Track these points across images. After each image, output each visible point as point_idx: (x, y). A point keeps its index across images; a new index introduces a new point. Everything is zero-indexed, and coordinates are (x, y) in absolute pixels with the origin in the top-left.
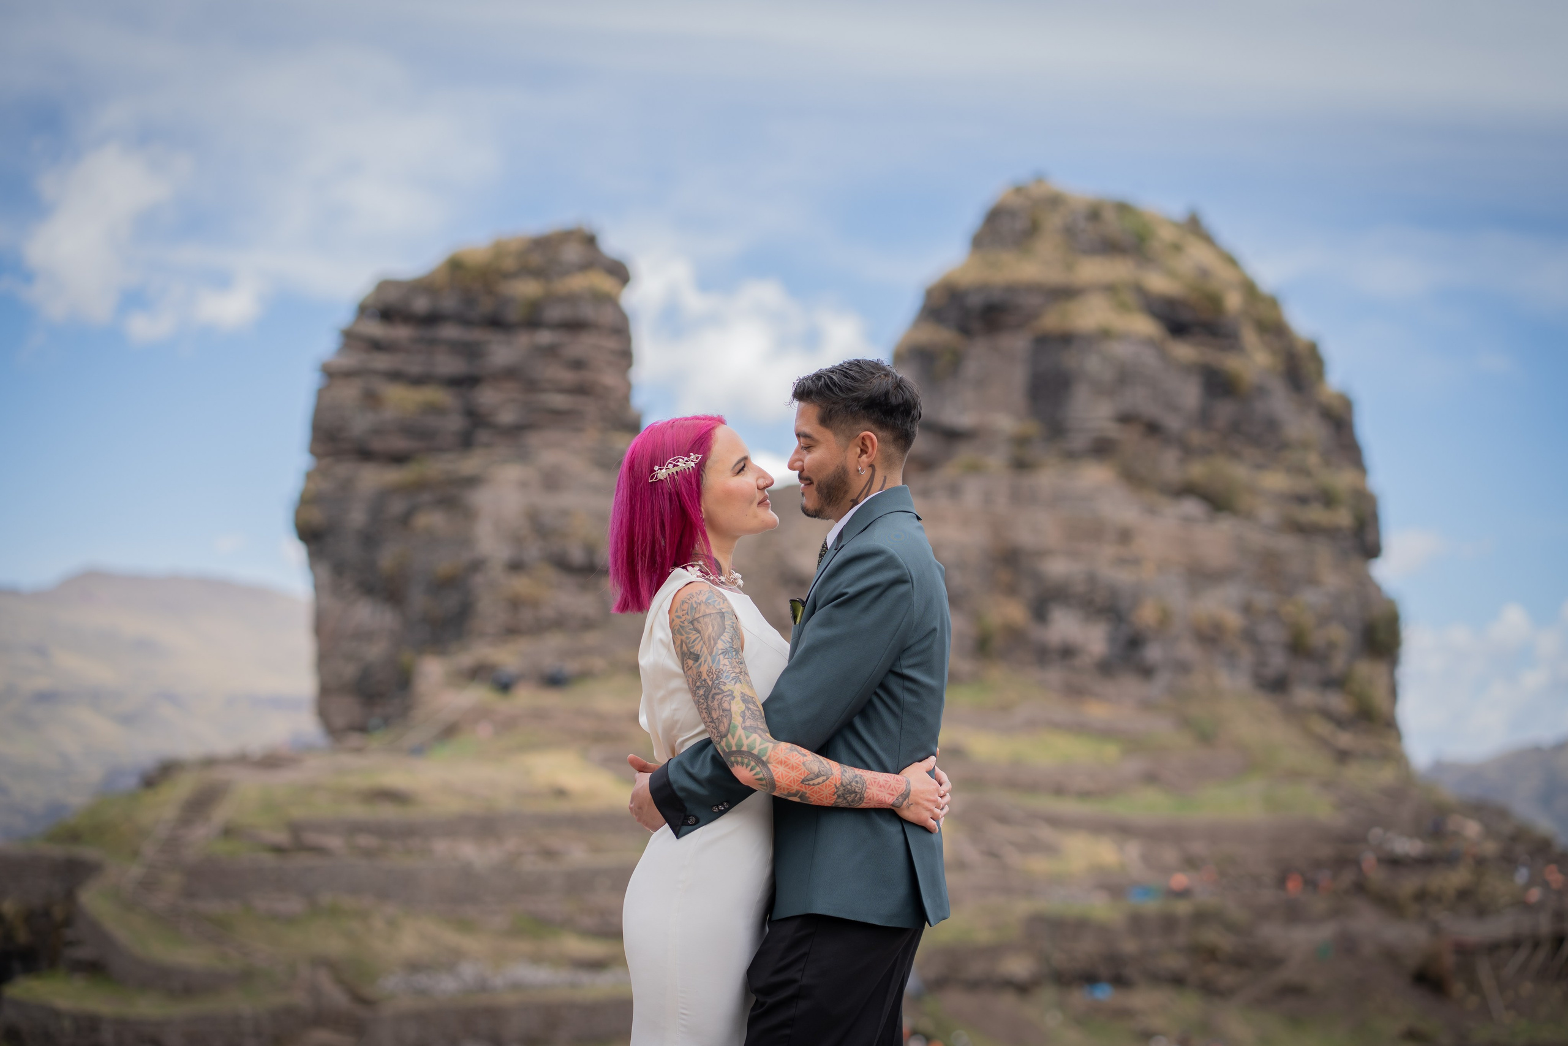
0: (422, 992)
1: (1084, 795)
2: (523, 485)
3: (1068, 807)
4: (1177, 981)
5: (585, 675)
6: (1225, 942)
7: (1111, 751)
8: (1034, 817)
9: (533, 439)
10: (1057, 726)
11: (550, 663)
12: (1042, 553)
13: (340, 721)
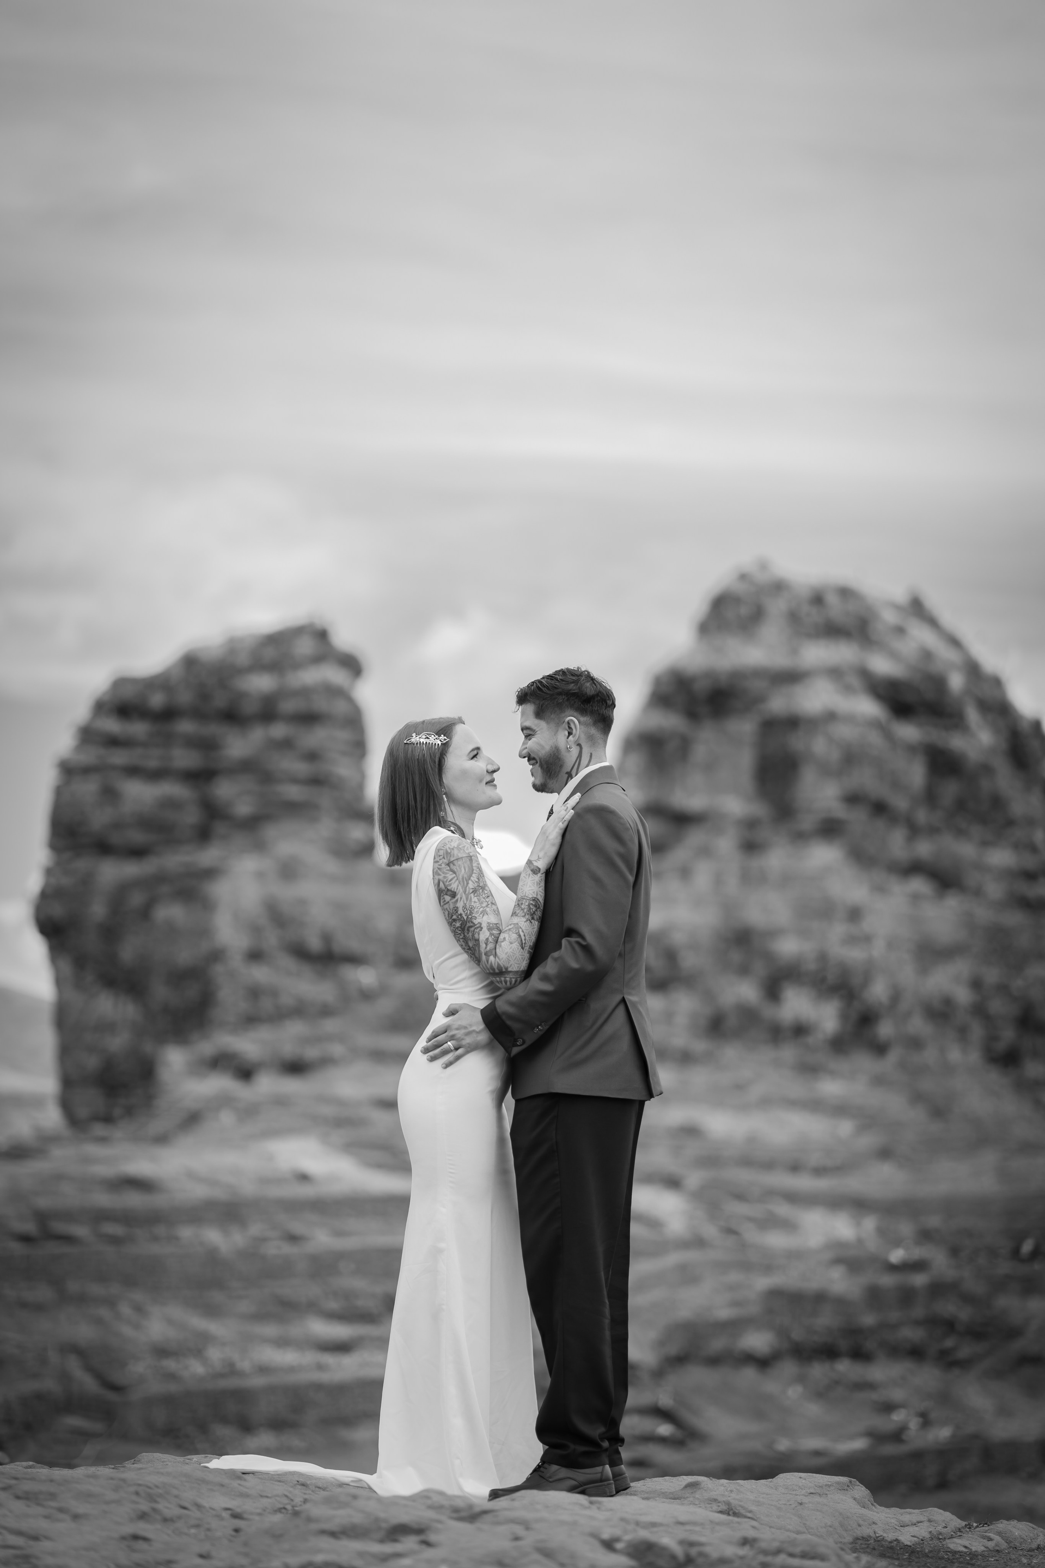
0: (172, 1377)
1: (819, 1171)
2: (260, 875)
3: (804, 1183)
4: (916, 1353)
5: (326, 1062)
6: (964, 1314)
7: (846, 1128)
8: (770, 1194)
9: (271, 831)
10: (793, 1104)
11: (289, 1051)
12: (773, 933)
13: (83, 1112)
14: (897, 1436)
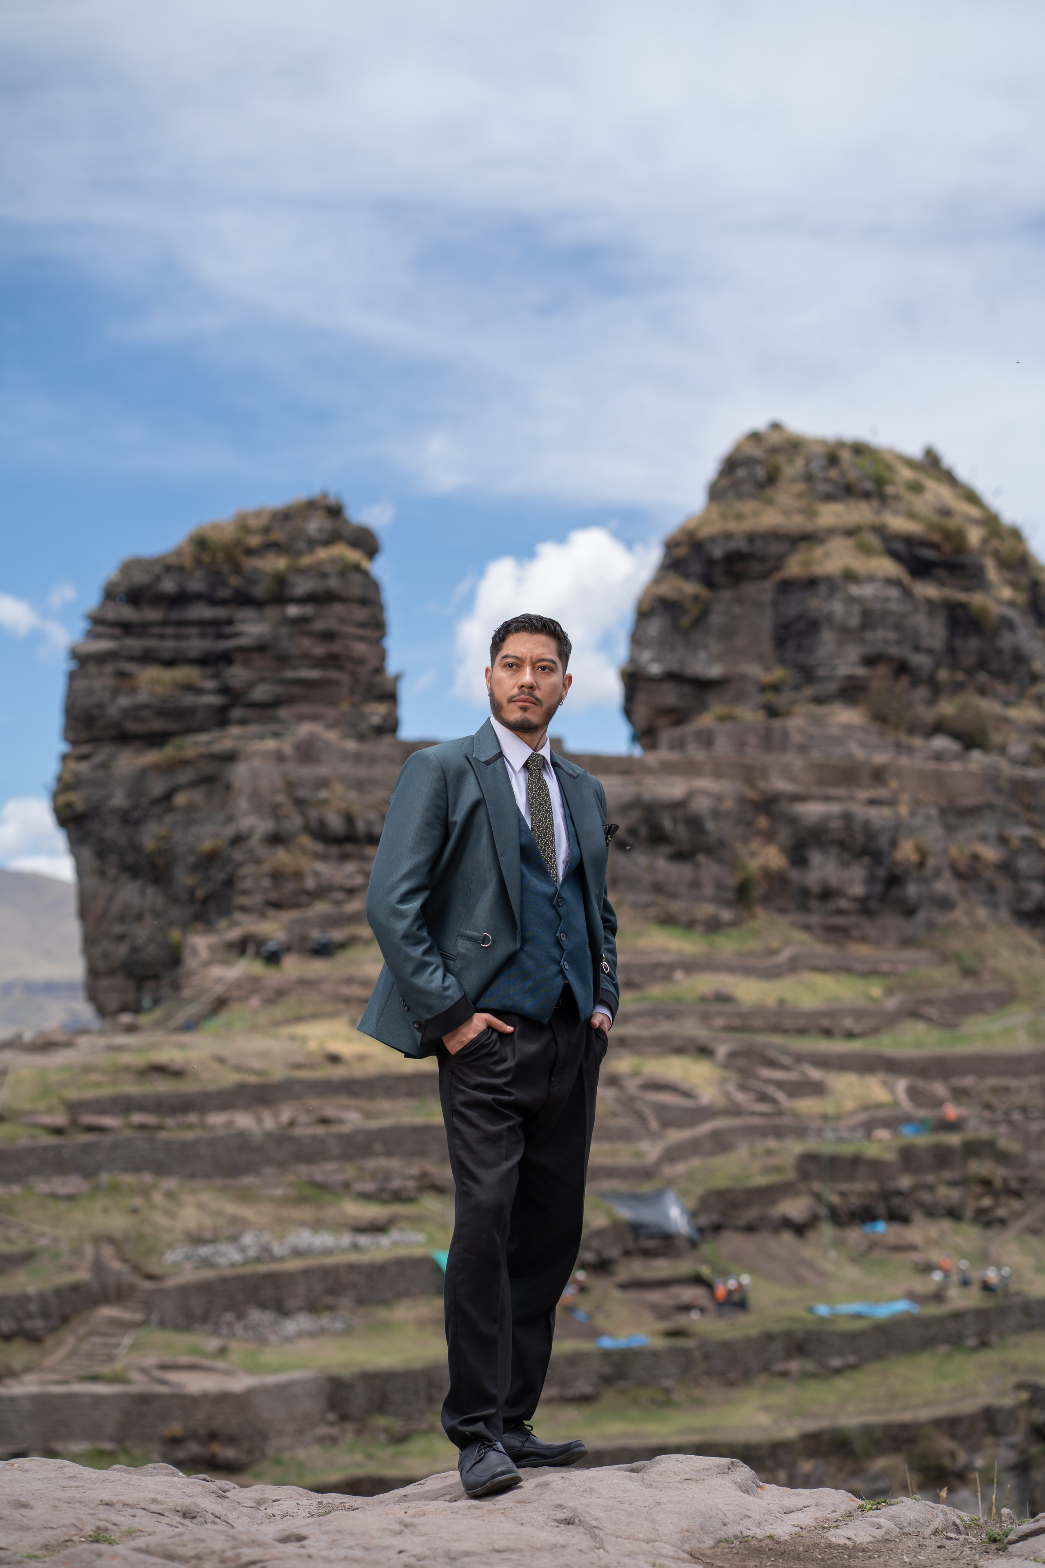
0: (209, 1264)
1: (852, 1035)
3: (836, 1046)
4: (952, 1213)
6: (1000, 1174)
7: (875, 988)
8: (802, 1060)
9: (286, 714)
10: (825, 968)
11: (315, 936)
13: (111, 1002)
14: (938, 1297)
